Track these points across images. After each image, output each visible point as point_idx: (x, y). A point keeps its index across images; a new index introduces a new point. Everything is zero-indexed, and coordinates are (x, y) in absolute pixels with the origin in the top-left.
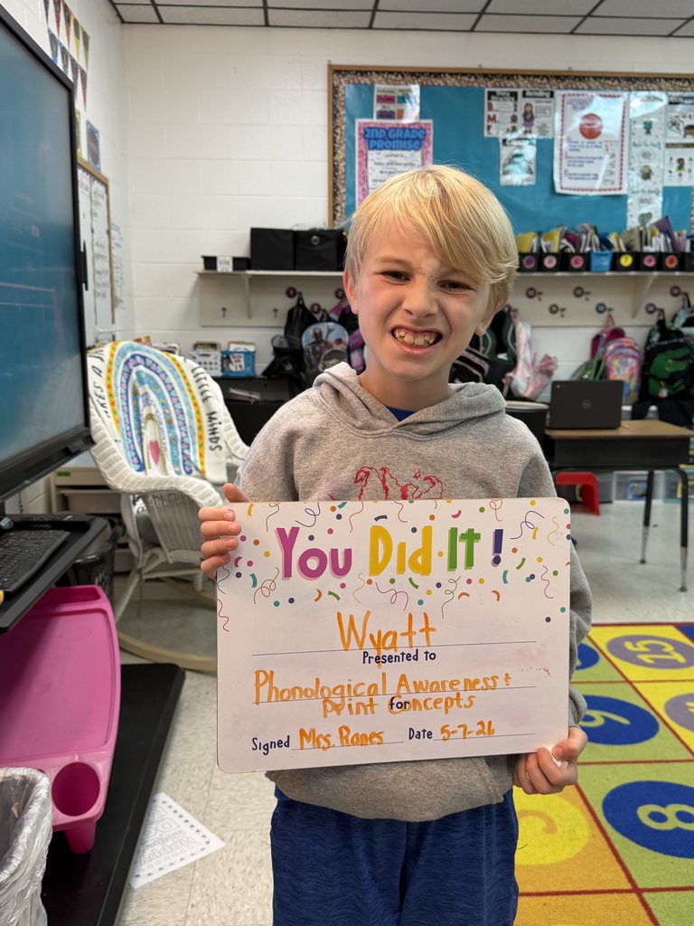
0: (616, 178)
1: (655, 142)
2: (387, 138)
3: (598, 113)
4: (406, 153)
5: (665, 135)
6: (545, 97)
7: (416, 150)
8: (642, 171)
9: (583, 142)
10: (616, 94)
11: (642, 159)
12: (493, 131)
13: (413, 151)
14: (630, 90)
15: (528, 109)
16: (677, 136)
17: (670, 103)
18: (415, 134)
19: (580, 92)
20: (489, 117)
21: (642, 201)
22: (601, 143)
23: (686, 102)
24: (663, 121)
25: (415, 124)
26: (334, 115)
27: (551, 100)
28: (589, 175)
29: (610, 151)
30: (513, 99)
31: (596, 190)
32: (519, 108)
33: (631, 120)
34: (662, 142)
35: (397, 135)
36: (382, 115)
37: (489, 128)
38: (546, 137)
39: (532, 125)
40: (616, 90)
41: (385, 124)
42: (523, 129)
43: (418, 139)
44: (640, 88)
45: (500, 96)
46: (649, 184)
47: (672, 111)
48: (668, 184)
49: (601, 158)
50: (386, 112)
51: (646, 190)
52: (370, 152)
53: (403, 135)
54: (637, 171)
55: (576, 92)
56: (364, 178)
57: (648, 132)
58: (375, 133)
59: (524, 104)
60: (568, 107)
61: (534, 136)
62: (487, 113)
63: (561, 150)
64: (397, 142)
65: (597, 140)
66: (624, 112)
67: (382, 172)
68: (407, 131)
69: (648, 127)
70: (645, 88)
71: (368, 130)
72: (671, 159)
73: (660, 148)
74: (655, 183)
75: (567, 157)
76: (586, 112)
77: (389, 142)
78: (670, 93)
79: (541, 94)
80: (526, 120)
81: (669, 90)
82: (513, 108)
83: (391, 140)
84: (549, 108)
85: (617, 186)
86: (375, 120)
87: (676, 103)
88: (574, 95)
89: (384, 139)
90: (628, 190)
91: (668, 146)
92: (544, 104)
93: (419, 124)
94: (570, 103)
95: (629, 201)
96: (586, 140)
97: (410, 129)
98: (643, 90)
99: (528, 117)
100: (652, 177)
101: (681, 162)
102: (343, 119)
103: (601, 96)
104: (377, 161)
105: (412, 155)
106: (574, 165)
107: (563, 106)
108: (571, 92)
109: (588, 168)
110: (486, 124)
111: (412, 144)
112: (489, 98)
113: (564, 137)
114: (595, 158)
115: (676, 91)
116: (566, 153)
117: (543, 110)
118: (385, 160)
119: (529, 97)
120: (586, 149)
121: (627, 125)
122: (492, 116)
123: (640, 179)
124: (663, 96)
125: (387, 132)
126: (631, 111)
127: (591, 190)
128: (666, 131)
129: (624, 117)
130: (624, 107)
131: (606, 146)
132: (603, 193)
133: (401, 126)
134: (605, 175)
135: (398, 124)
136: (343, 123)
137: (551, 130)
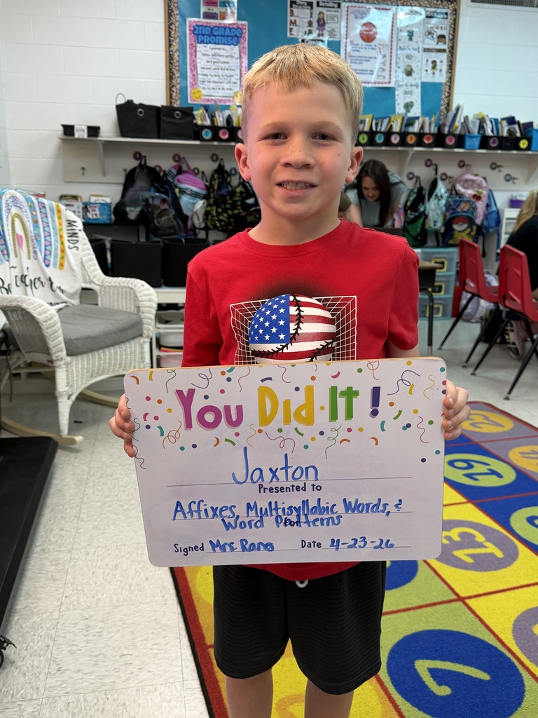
0: (386, 74)
1: (416, 47)
2: (211, 34)
3: (374, 22)
4: (227, 47)
5: (423, 42)
6: (334, 7)
7: (235, 45)
8: (406, 70)
9: (362, 45)
10: (388, 7)
11: (406, 60)
12: (294, 32)
13: (232, 46)
14: (397, 5)
15: (321, 16)
16: (431, 43)
17: (427, 17)
18: (234, 32)
19: (360, 5)
20: (291, 21)
21: (406, 93)
22: (375, 46)
23: (439, 16)
24: (421, 30)
25: (234, 24)
26: (169, 14)
27: (339, 10)
28: (367, 71)
29: (382, 53)
30: (309, 7)
31: (372, 83)
32: (314, 16)
33: (398, 29)
34: (421, 46)
35: (220, 32)
36: (207, 16)
37: (291, 30)
38: (335, 39)
39: (324, 29)
40: (387, 4)
41: (210, 23)
42: (317, 32)
43: (236, 36)
44: (405, 3)
45: (300, 5)
46: (410, 80)
47: (428, 23)
48: (424, 80)
49: (375, 58)
50: (211, 13)
51: (409, 84)
52: (198, 45)
53: (224, 33)
54: (402, 69)
55: (357, 5)
56: (194, 66)
57: (411, 39)
58: (202, 30)
59: (318, 12)
60: (351, 16)
61: (326, 38)
62: (289, 18)
63: (346, 50)
64: (220, 38)
65: (372, 44)
66: (393, 22)
67: (208, 62)
68: (228, 30)
69: (411, 35)
70: (409, 4)
71: (197, 27)
72: (427, 61)
73: (419, 52)
74: (415, 79)
75: (350, 56)
76: (365, 21)
77: (214, 38)
78: (427, 9)
79: (331, 5)
80: (319, 25)
81: (427, 7)
82: (309, 16)
83: (215, 36)
84: (337, 17)
85: (387, 80)
86: (202, 20)
87: (431, 17)
88: (355, 7)
89: (209, 35)
90: (395, 84)
91: (425, 50)
92: (333, 13)
93: (237, 24)
94: (352, 13)
95: (397, 93)
96: (364, 43)
97: (230, 28)
98: (407, 5)
99: (321, 23)
100: (413, 74)
101: (434, 62)
102: (177, 18)
103: (376, 8)
104: (204, 53)
105: (232, 49)
106: (356, 63)
107: (347, 15)
108: (354, 4)
109: (365, 66)
110: (289, 27)
111: (232, 40)
112: (291, 6)
113: (348, 40)
114: (371, 58)
115: (431, 7)
116: (350, 53)
117: (332, 18)
118: (211, 52)
119: (322, 7)
120: (364, 50)
121: (395, 32)
122: (293, 21)
123: (404, 76)
124: (422, 11)
125: (212, 30)
126: (398, 21)
127: (368, 83)
128: (423, 38)
129: (393, 26)
130: (393, 19)
131: (380, 48)
132: (377, 85)
133: (222, 25)
134: (378, 72)
135: (220, 24)
136: (177, 21)
137: (338, 34)
